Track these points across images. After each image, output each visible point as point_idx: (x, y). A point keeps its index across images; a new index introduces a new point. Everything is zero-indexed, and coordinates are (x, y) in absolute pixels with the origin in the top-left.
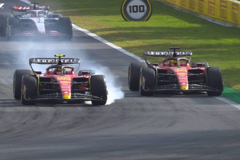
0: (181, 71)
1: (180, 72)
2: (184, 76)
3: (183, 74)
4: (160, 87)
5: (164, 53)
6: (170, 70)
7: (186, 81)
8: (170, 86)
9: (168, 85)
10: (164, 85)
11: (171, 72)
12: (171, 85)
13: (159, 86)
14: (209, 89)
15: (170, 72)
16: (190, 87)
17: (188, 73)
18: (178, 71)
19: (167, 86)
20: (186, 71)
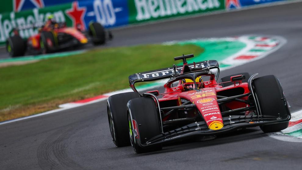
0: (204, 95)
1: (202, 98)
2: (212, 104)
3: (209, 100)
4: (170, 133)
5: (167, 72)
6: (183, 98)
7: (217, 112)
8: (189, 128)
9: (184, 128)
10: (177, 128)
11: (186, 102)
12: (190, 125)
13: (167, 133)
14: (263, 120)
15: (184, 103)
16: (226, 123)
17: (218, 98)
18: (199, 96)
19: (183, 130)
20: (214, 94)
